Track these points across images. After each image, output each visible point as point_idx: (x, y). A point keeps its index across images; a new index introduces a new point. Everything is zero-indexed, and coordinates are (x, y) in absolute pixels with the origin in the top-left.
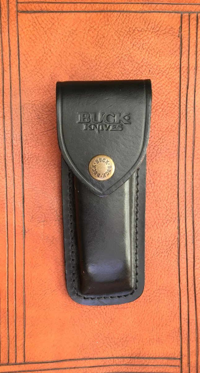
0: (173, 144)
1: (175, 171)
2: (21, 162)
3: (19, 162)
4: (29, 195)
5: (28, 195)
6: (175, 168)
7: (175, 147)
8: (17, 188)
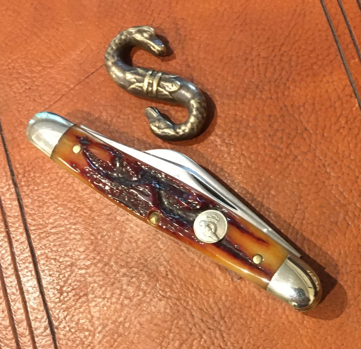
0: (320, 35)
1: (346, 88)
2: (12, 186)
3: (7, 187)
4: (43, 247)
5: (41, 247)
6: (344, 83)
7: (327, 40)
8: (17, 241)
